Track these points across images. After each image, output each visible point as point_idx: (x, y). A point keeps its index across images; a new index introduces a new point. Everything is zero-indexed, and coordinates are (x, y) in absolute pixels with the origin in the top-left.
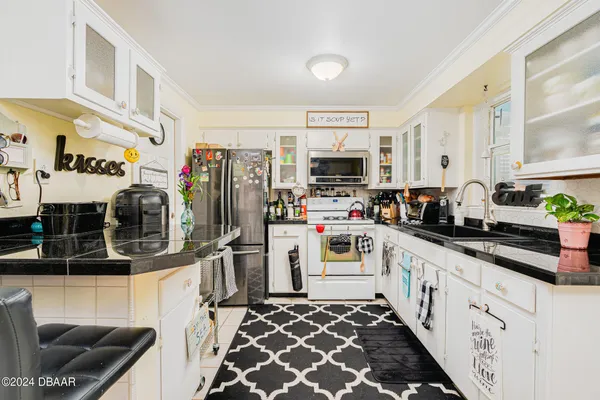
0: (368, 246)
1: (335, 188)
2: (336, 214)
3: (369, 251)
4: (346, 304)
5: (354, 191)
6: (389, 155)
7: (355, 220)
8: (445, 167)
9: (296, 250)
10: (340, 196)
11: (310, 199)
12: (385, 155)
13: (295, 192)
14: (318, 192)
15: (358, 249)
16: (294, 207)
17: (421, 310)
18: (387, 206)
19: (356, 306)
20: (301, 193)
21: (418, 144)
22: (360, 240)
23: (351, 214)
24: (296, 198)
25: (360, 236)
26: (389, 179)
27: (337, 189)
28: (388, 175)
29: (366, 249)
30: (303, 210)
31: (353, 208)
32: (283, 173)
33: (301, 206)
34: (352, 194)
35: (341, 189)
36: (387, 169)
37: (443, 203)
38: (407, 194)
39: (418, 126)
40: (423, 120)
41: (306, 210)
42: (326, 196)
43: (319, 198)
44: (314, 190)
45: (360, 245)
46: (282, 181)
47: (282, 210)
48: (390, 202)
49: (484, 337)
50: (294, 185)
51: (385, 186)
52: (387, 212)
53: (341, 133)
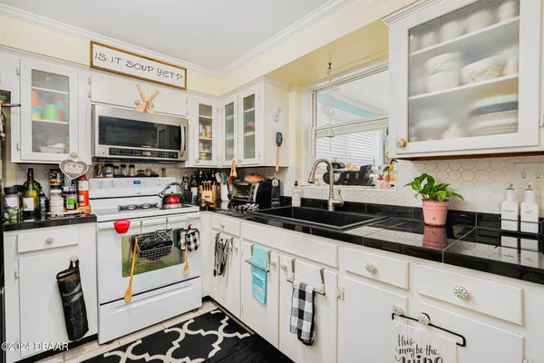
0: (195, 241)
1: (136, 165)
2: (138, 201)
3: (196, 248)
4: (166, 328)
5: (163, 170)
6: (208, 127)
7: (174, 208)
8: (279, 144)
9: (74, 269)
10: (144, 176)
11: (94, 181)
12: (204, 128)
13: (66, 169)
14: (109, 170)
15: (179, 247)
16: (64, 195)
17: (300, 324)
18: (208, 187)
19: (180, 326)
20: (79, 171)
21: (250, 117)
22: (183, 234)
23: (166, 200)
24: (68, 180)
25: (182, 230)
26: (209, 156)
27: (138, 167)
28: (207, 151)
29: (193, 246)
30: (82, 198)
31: (168, 192)
32: (39, 136)
33: (78, 193)
34: (160, 173)
35: (144, 167)
36: (207, 144)
37: (275, 183)
38: (234, 174)
39: (252, 97)
40: (259, 91)
41: (87, 199)
42: (122, 176)
43: (109, 180)
44: (100, 167)
45: (182, 241)
46: (36, 149)
47: (37, 201)
48: (212, 184)
49: (424, 355)
50: (63, 157)
51: (205, 164)
52: (208, 195)
53: (149, 90)
